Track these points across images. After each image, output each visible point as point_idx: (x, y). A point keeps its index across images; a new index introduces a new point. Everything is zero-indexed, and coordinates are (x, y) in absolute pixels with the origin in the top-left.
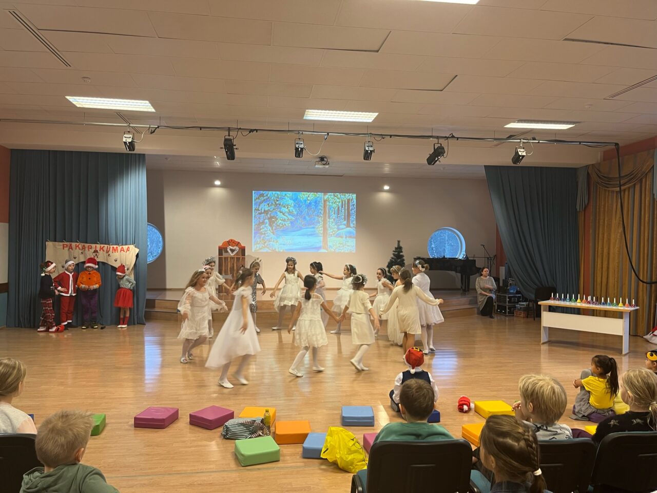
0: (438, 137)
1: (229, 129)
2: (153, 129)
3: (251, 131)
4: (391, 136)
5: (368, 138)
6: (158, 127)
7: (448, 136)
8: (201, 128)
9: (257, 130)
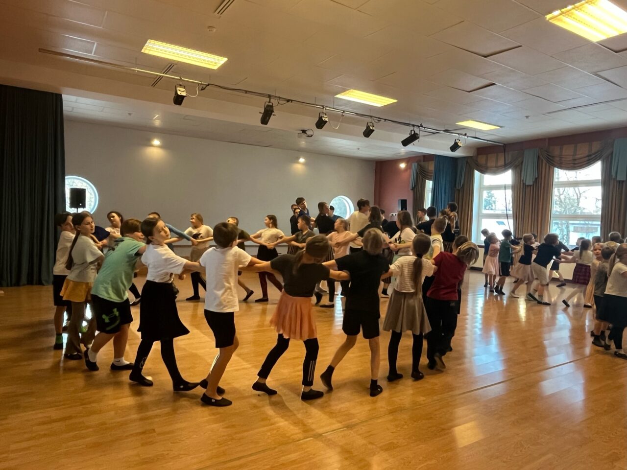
0: (414, 126)
1: (270, 96)
2: (204, 86)
3: (288, 101)
4: (385, 120)
5: (369, 120)
6: (208, 85)
7: (419, 125)
8: (246, 92)
9: (292, 101)
